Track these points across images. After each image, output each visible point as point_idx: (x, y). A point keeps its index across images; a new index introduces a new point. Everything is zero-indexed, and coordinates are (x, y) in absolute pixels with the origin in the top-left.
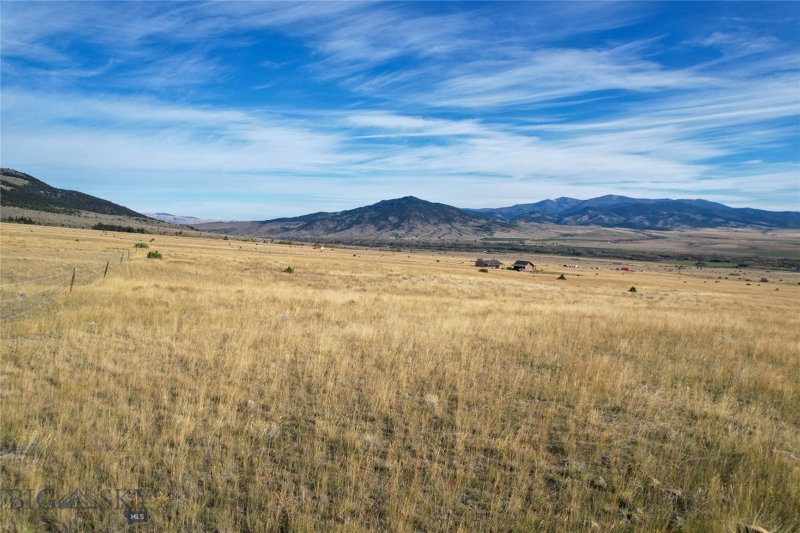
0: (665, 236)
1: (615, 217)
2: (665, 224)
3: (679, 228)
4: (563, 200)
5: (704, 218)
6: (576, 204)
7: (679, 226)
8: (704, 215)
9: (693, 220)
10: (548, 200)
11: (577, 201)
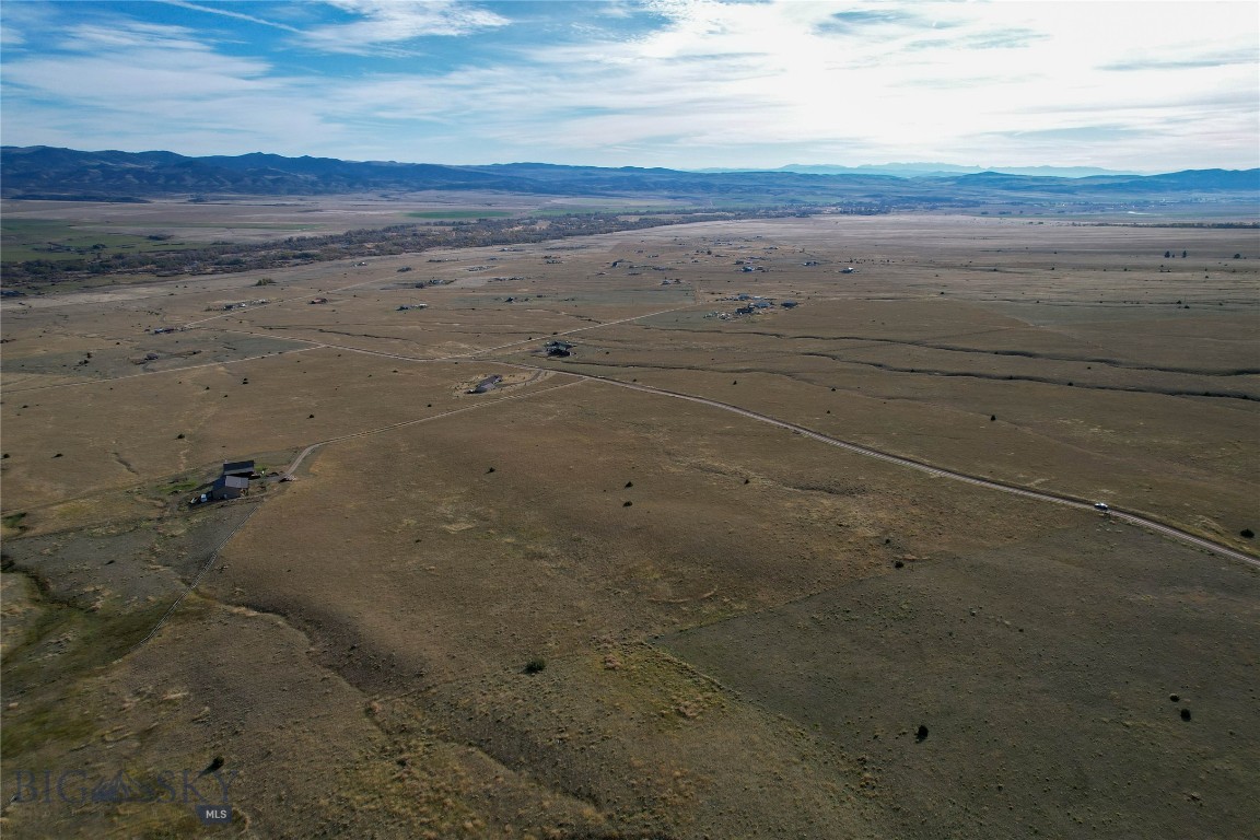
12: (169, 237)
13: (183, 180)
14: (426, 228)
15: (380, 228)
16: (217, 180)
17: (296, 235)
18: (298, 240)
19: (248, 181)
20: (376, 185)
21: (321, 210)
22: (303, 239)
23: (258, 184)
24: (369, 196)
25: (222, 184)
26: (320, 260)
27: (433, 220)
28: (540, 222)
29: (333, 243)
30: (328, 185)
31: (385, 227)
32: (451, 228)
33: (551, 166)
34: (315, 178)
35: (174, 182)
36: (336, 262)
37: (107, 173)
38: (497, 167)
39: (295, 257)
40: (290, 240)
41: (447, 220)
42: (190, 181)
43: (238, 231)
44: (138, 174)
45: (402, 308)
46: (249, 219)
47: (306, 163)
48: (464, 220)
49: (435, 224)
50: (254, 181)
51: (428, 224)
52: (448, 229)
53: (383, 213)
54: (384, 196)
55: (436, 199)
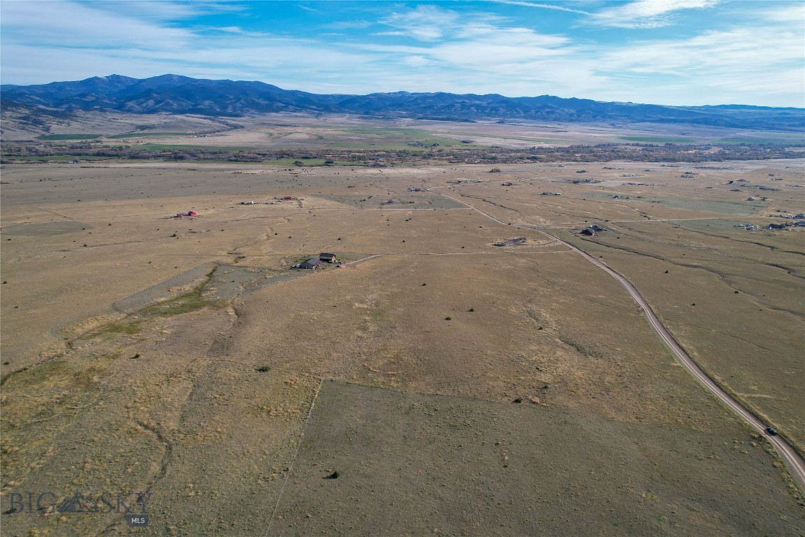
0: (241, 124)
1: (182, 101)
2: (234, 109)
3: (249, 114)
4: (115, 79)
5: (267, 102)
6: (133, 84)
7: (248, 111)
8: (266, 99)
9: (258, 104)
10: (96, 78)
11: (132, 80)
12: (471, 142)
13: (499, 110)
14: (623, 147)
15: (593, 145)
16: (516, 111)
17: (537, 145)
18: (538, 148)
19: (533, 112)
20: (610, 117)
21: (566, 132)
22: (542, 148)
23: (539, 114)
24: (604, 124)
25: (518, 113)
26: (540, 162)
27: (631, 142)
28: (713, 148)
29: (557, 152)
30: (579, 116)
31: (598, 144)
32: (641, 148)
33: (754, 107)
34: (574, 112)
35: (494, 112)
36: (550, 163)
37: (463, 106)
38: (708, 108)
39: (528, 158)
40: (534, 148)
41: (641, 143)
42: (502, 111)
43: (509, 141)
44: (477, 107)
45: (544, 194)
46: (521, 134)
47: (573, 102)
48: (654, 144)
49: (633, 145)
50: (537, 112)
51: (628, 144)
52: (638, 148)
53: (604, 135)
54: (613, 125)
55: (648, 129)
